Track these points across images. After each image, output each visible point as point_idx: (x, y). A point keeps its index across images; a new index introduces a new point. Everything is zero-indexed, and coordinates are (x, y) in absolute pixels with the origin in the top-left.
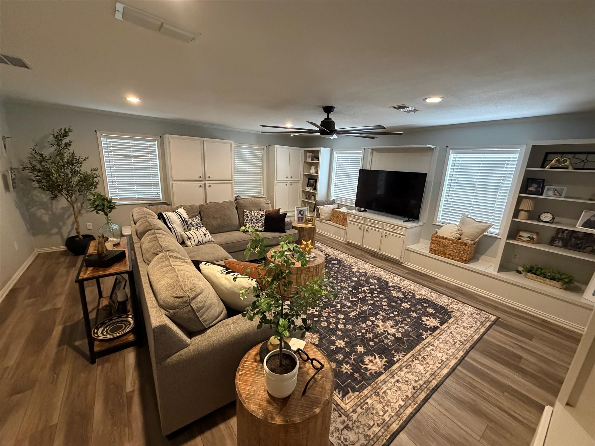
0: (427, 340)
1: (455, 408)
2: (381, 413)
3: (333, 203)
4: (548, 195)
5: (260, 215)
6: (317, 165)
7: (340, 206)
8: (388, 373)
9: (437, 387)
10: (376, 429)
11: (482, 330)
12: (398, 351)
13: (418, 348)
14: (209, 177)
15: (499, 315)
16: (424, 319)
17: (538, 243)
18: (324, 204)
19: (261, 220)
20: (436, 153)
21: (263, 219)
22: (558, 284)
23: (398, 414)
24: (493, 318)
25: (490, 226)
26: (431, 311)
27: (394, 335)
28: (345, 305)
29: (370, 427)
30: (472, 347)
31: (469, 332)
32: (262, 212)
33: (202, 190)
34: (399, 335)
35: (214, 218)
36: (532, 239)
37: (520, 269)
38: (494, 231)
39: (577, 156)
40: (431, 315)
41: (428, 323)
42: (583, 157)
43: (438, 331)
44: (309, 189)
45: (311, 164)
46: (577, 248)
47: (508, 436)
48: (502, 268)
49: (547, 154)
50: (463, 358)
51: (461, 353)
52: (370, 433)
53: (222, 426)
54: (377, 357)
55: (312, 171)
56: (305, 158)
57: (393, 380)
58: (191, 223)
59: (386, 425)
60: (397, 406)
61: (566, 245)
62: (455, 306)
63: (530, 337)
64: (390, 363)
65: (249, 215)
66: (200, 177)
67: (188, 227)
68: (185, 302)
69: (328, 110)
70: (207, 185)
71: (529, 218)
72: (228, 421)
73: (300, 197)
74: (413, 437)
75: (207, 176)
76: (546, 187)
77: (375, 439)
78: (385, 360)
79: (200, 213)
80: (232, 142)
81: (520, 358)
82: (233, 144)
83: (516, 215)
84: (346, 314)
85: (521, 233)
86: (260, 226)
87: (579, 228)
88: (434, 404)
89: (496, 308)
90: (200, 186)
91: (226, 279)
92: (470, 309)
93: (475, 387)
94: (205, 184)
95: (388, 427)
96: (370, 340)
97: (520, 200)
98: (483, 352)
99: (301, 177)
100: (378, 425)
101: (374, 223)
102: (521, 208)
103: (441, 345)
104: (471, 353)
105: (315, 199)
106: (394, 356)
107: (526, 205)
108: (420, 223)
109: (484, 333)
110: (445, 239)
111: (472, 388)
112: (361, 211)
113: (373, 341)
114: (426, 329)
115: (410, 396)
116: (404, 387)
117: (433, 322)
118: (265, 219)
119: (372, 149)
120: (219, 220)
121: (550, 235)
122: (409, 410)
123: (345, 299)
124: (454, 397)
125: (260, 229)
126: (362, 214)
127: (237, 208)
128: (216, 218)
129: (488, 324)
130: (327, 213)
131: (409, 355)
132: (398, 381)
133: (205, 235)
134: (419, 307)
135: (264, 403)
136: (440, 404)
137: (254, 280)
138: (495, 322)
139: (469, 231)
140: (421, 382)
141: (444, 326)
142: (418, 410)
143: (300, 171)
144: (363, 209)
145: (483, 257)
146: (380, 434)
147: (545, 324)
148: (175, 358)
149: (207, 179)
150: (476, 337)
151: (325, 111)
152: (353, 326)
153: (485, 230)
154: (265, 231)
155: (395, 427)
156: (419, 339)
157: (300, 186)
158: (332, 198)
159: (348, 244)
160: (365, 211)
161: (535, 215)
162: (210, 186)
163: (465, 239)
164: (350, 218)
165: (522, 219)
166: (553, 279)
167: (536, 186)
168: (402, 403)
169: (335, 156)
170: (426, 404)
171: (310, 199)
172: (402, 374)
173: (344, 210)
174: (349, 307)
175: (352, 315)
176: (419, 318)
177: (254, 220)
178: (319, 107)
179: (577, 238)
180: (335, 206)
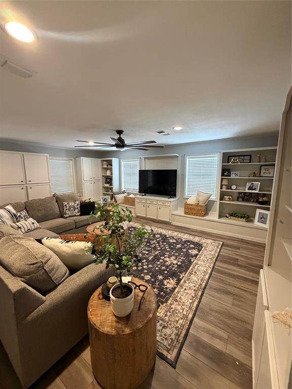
0: (194, 262)
1: (217, 295)
2: (181, 311)
3: (124, 192)
4: (233, 176)
5: (76, 204)
6: (111, 170)
7: (129, 194)
8: (179, 287)
9: (206, 286)
10: (181, 321)
11: (218, 250)
12: (181, 272)
13: (191, 267)
14: (30, 181)
15: (224, 241)
16: (190, 251)
17: (233, 201)
18: (118, 194)
19: (78, 208)
20: (180, 158)
21: (78, 207)
22: (244, 220)
23: (190, 308)
24: (221, 243)
25: (211, 196)
26: (192, 246)
27: (177, 264)
28: (145, 254)
29: (177, 322)
30: (216, 260)
31: (213, 253)
32: (77, 203)
33: (24, 191)
34: (179, 263)
35: (38, 210)
36: (230, 199)
37: (228, 215)
38: (213, 198)
39: (241, 157)
40: (193, 248)
41: (192, 253)
42: (242, 158)
43: (198, 256)
44: (107, 185)
45: (106, 169)
46: (248, 201)
47: (243, 300)
48: (220, 217)
49: (229, 157)
50: (214, 267)
51: (212, 265)
52: (178, 325)
53: (76, 362)
54: (171, 279)
55: (108, 173)
56: (103, 165)
57: (183, 290)
58: (20, 216)
59: (186, 317)
60: (188, 304)
61: (243, 200)
62: (203, 241)
63: (238, 248)
64: (179, 281)
65: (67, 205)
66: (22, 182)
67: (17, 219)
68: (39, 267)
69: (120, 132)
70: (29, 187)
71: (227, 189)
72: (80, 356)
73: (101, 191)
74: (201, 319)
75: (28, 180)
76: (232, 173)
77: (182, 328)
78: (175, 279)
79: (26, 208)
80: (48, 155)
81: (238, 259)
82: (48, 157)
83: (221, 188)
84: (147, 259)
85: (225, 197)
87: (247, 191)
88: (207, 296)
89: (221, 238)
90: (23, 188)
91: (66, 246)
92: (210, 241)
93: (223, 280)
94: (27, 187)
95: (187, 318)
96: (164, 270)
97: (222, 180)
98: (221, 261)
99: (101, 178)
100: (182, 319)
101: (152, 201)
102: (223, 184)
103: (202, 263)
104: (217, 263)
105: (112, 192)
106: (180, 276)
107: (225, 182)
108: (177, 198)
109: (220, 251)
110: (192, 205)
111: (222, 281)
112: (143, 195)
113: (166, 270)
114: (192, 257)
115: (194, 295)
116: (189, 292)
117: (194, 252)
118: (80, 207)
119: (145, 158)
120: (44, 212)
121: (236, 196)
122: (196, 303)
123: (144, 250)
124: (215, 289)
125: (77, 214)
126: (144, 197)
127: (57, 201)
128: (41, 210)
129: (220, 247)
130: (121, 199)
131: (188, 273)
132: (185, 289)
133: (33, 223)
134: (186, 245)
135: (114, 324)
136: (209, 295)
137: (90, 242)
138: (222, 245)
139: (202, 199)
140: (197, 286)
141: (200, 253)
142: (199, 302)
143: (100, 174)
144: (144, 194)
145: (210, 212)
146: (184, 323)
147: (243, 241)
148: (34, 314)
149: (28, 183)
150: (217, 255)
151: (118, 133)
152: (152, 264)
153: (209, 197)
154: (81, 215)
155: (190, 316)
156: (190, 263)
157: (101, 184)
158: (123, 190)
159: (138, 217)
160: (145, 195)
161: (229, 187)
162: (31, 188)
163: (201, 204)
164: (137, 200)
165: (224, 189)
166: (241, 217)
167: (227, 172)
168: (191, 301)
169: (122, 163)
170: (203, 297)
171: (109, 192)
172: (187, 284)
173: (132, 196)
174: (147, 254)
175: (150, 259)
176: (187, 251)
177: (72, 209)
178: (113, 130)
179: (247, 196)
180: (126, 194)
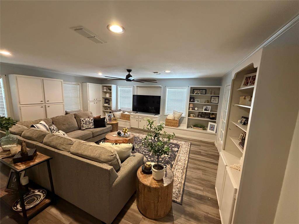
0: (178, 155)
1: (194, 171)
2: (178, 180)
3: (120, 110)
4: (196, 102)
5: (91, 120)
6: (111, 93)
7: (124, 112)
8: (173, 168)
9: (187, 167)
10: (179, 185)
11: (189, 147)
12: (172, 161)
13: (176, 158)
14: (48, 101)
15: (192, 142)
16: (173, 149)
17: (195, 117)
18: (116, 111)
19: (92, 122)
20: (162, 88)
22: (202, 129)
23: (182, 178)
24: (190, 143)
25: (182, 114)
26: (174, 146)
27: (168, 157)
28: (146, 152)
29: (177, 185)
30: (189, 153)
31: (186, 149)
32: (91, 118)
33: (43, 109)
34: (169, 156)
36: (194, 116)
37: (192, 126)
38: (183, 115)
39: (200, 90)
40: (174, 147)
41: (175, 150)
42: (201, 91)
43: (179, 151)
44: (106, 105)
45: (106, 93)
46: (204, 117)
47: (207, 172)
48: (188, 127)
49: (194, 89)
50: (189, 157)
51: (188, 156)
52: (178, 187)
53: (129, 211)
54: (167, 165)
55: (108, 96)
56: (103, 89)
57: (175, 170)
58: (53, 129)
59: (180, 183)
60: (180, 176)
61: (201, 117)
62: (179, 143)
63: (200, 146)
64: (172, 166)
65: (84, 121)
66: (42, 101)
68: (115, 157)
70: (47, 106)
71: (192, 110)
72: (130, 208)
73: (102, 109)
74: (188, 182)
75: (46, 100)
76: (195, 100)
77: (180, 188)
78: (170, 165)
79: (53, 123)
80: (62, 80)
81: (201, 152)
82: (63, 82)
83: (189, 109)
84: (149, 155)
85: (191, 115)
86: (91, 125)
87: (204, 111)
88: (188, 171)
89: (189, 140)
90: (42, 107)
92: (183, 142)
93: (195, 163)
94: (45, 106)
95: (181, 183)
96: (162, 161)
97: (190, 103)
98: (192, 153)
99: (101, 99)
100: (179, 184)
101: (143, 117)
102: (190, 106)
103: (182, 155)
104: (190, 155)
105: (111, 109)
106: (171, 163)
107: (191, 106)
108: (160, 115)
109: (190, 148)
110: (170, 120)
111: (195, 164)
112: (135, 113)
113: (163, 161)
114: (176, 152)
115: (182, 172)
116: (179, 171)
117: (176, 149)
118: (94, 122)
119: (137, 86)
121: (197, 114)
122: (184, 176)
123: (145, 150)
124: (193, 168)
125: (92, 127)
126: (136, 114)
127: (75, 118)
129: (190, 145)
130: (118, 115)
131: (175, 161)
132: (177, 170)
133: (64, 134)
134: (170, 146)
136: (190, 171)
138: (191, 144)
139: (177, 116)
140: (183, 167)
141: (179, 149)
142: (186, 175)
143: (101, 96)
144: (136, 112)
145: (181, 124)
146: (181, 186)
147: (201, 141)
150: (189, 150)
151: (128, 71)
152: (153, 158)
153: (181, 115)
154: (95, 128)
155: (183, 182)
156: (175, 156)
157: (102, 103)
158: (119, 108)
159: (132, 128)
160: (137, 113)
161: (193, 109)
162: (49, 107)
163: (176, 119)
164: (131, 116)
165: (191, 110)
166: (200, 127)
167: (192, 99)
168: (181, 175)
169: (119, 88)
170: (187, 173)
171: (108, 110)
172: (177, 167)
173: (126, 113)
174: (148, 152)
175: (151, 154)
176: (172, 149)
177: (88, 123)
178: (125, 69)
179: (203, 114)
180: (121, 112)
